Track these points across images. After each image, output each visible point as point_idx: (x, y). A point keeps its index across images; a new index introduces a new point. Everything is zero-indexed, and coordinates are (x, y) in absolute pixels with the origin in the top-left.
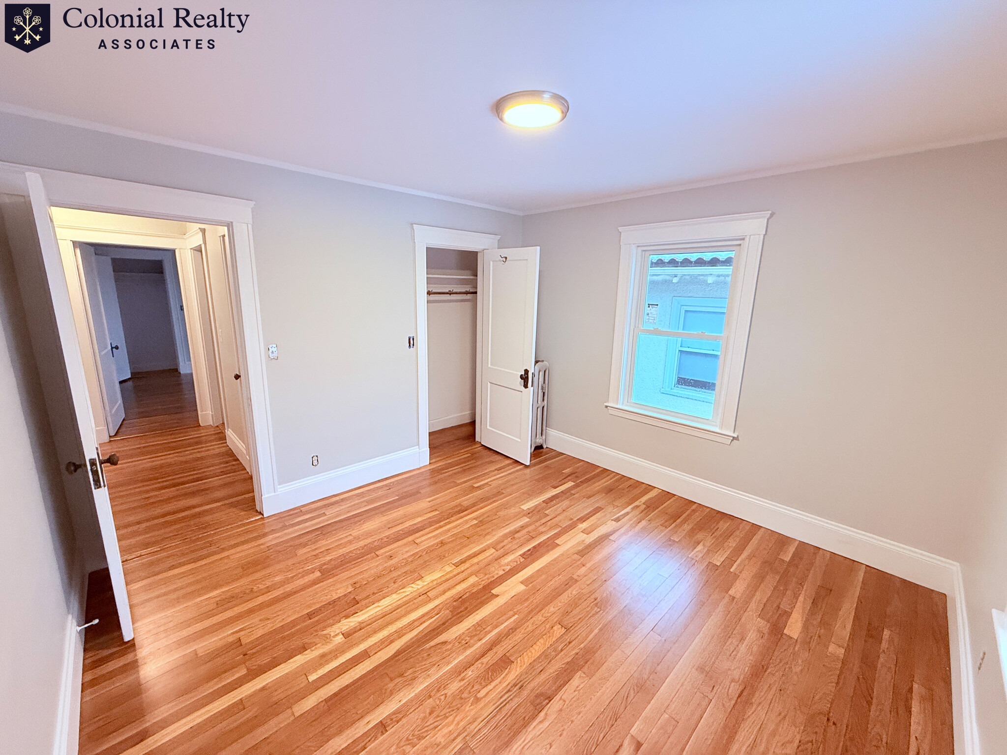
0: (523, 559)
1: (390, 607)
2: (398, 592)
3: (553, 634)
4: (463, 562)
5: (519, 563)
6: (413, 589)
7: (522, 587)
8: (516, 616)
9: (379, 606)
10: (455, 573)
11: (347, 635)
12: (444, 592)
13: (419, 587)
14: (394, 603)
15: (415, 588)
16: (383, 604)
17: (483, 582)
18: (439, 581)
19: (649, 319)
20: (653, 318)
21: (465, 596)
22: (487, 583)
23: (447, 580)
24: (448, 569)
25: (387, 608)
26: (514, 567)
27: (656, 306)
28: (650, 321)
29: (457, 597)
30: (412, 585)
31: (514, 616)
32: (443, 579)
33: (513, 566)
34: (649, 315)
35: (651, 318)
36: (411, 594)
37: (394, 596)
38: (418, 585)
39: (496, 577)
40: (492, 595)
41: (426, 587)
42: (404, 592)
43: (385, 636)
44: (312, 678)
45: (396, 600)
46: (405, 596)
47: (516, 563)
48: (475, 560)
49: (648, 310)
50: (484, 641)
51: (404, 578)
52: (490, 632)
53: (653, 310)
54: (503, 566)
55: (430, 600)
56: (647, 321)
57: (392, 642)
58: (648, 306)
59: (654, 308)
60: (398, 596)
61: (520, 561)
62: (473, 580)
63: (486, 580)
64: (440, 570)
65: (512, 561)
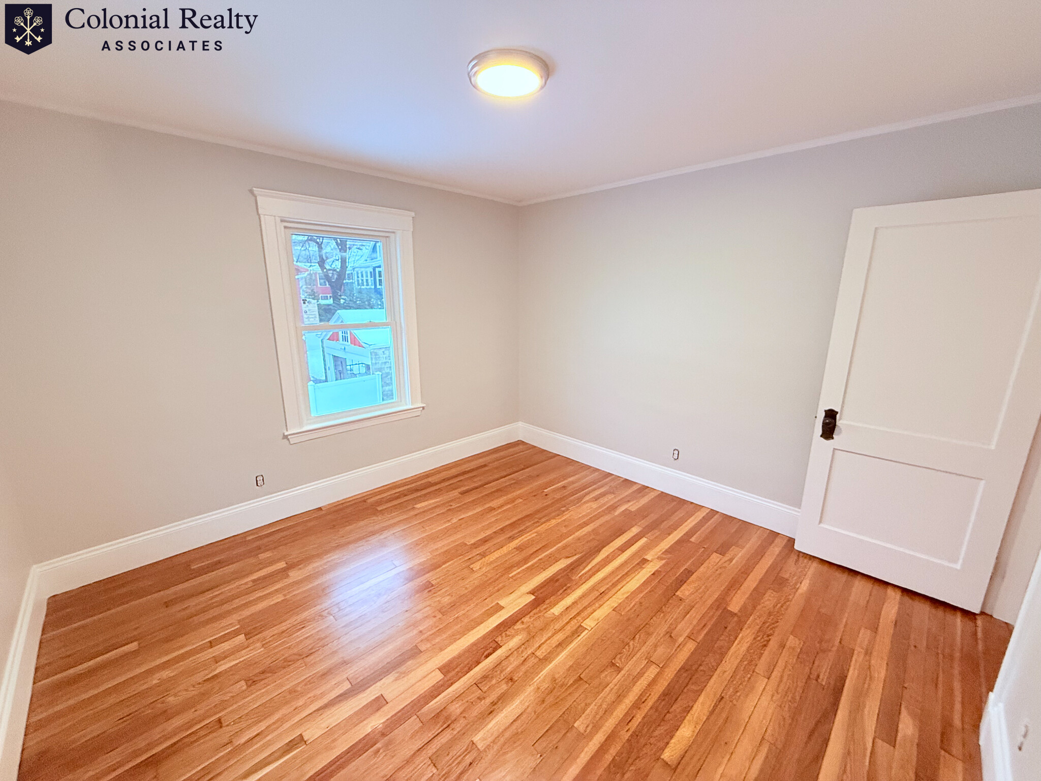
0: (496, 640)
3: (481, 564)
5: (504, 634)
7: (502, 603)
8: (510, 576)
10: (580, 617)
11: (645, 561)
17: (545, 607)
18: (594, 607)
22: (541, 606)
23: (586, 608)
24: (589, 623)
26: (509, 628)
29: (569, 591)
31: (512, 576)
32: (590, 609)
33: (511, 630)
38: (613, 602)
39: (531, 614)
40: (535, 592)
41: (604, 600)
44: (644, 540)
47: (507, 632)
50: (537, 559)
51: (634, 609)
54: (523, 629)
61: (502, 637)
62: (557, 610)
63: (542, 609)
64: (598, 619)
65: (513, 636)
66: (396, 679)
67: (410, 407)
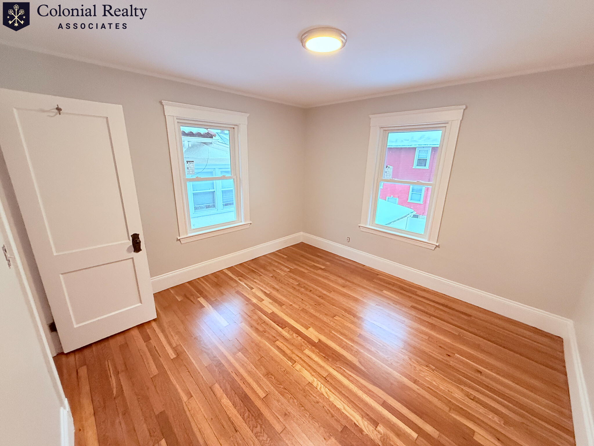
0: (286, 328)
1: (342, 399)
2: (327, 397)
4: (290, 359)
5: (289, 330)
6: (322, 387)
7: (311, 329)
9: (344, 408)
10: (302, 362)
12: (321, 367)
13: (319, 383)
14: (338, 398)
15: (321, 386)
16: (342, 405)
17: (309, 347)
18: (311, 371)
19: (189, 171)
20: (192, 171)
21: (323, 355)
23: (310, 366)
24: (298, 367)
25: (344, 401)
26: (294, 332)
27: (193, 162)
28: (190, 172)
29: (324, 359)
30: (318, 388)
31: (332, 333)
32: (309, 368)
34: (189, 169)
35: (190, 171)
36: (327, 387)
37: (332, 399)
38: (318, 384)
39: (304, 340)
40: (320, 342)
41: (319, 379)
42: (326, 393)
43: (367, 396)
45: (335, 396)
46: (330, 391)
48: (288, 352)
49: (186, 165)
50: (352, 345)
51: (311, 396)
52: (346, 342)
53: (191, 165)
54: (293, 337)
55: (330, 375)
56: (188, 173)
57: (370, 391)
58: (186, 162)
59: (191, 164)
60: (331, 396)
62: (308, 352)
63: (308, 345)
64: (300, 372)
65: (288, 333)
66: (270, 303)
67: (426, 241)
